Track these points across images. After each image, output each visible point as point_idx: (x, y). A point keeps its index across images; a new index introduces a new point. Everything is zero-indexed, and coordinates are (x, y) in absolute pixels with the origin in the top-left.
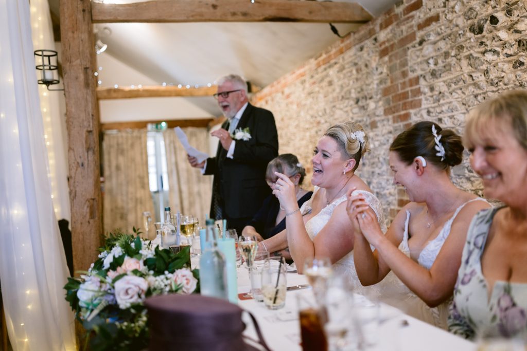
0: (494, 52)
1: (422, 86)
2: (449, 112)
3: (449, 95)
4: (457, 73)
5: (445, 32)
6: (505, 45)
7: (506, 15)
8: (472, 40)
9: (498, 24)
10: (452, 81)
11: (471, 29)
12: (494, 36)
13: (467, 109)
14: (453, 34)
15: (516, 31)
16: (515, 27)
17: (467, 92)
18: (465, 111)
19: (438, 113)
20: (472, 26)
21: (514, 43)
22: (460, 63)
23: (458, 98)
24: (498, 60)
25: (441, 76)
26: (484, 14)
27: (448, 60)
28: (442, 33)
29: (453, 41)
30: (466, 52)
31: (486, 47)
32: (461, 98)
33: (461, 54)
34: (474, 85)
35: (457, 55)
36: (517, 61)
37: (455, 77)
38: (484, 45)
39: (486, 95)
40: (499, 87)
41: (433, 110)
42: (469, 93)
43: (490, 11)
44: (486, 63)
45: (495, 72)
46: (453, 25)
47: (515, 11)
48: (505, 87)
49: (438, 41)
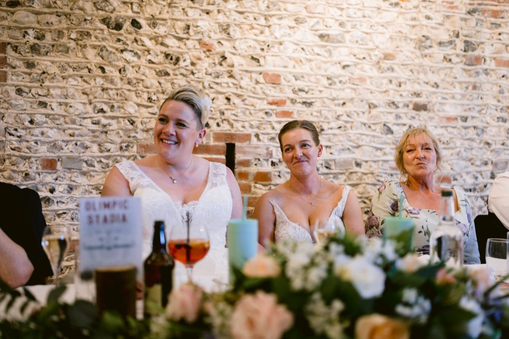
0: (135, 54)
1: (9, 57)
2: (61, 98)
3: (61, 79)
4: (77, 58)
5: (62, 9)
6: (148, 51)
7: (149, 25)
8: (105, 33)
9: (141, 30)
10: (68, 64)
11: (104, 21)
12: (138, 40)
13: (91, 100)
14: (75, 16)
15: (162, 44)
16: (162, 40)
17: (92, 83)
18: (86, 101)
19: (40, 95)
20: (107, 18)
21: (159, 53)
22: (84, 50)
23: (77, 85)
24: (139, 63)
25: (49, 54)
26: (123, 14)
27: (62, 41)
28: (56, 7)
29: (73, 22)
30: (95, 41)
31: (124, 46)
32: (82, 86)
33: (85, 41)
34: (103, 77)
35: (78, 40)
36: (163, 70)
37: (74, 62)
38: (121, 43)
39: (119, 92)
40: (139, 88)
41: (27, 90)
42: (96, 84)
43: (130, 13)
44: (123, 60)
45: (134, 73)
46: (77, 6)
47: (161, 26)
48: (145, 90)
49: (45, 13)
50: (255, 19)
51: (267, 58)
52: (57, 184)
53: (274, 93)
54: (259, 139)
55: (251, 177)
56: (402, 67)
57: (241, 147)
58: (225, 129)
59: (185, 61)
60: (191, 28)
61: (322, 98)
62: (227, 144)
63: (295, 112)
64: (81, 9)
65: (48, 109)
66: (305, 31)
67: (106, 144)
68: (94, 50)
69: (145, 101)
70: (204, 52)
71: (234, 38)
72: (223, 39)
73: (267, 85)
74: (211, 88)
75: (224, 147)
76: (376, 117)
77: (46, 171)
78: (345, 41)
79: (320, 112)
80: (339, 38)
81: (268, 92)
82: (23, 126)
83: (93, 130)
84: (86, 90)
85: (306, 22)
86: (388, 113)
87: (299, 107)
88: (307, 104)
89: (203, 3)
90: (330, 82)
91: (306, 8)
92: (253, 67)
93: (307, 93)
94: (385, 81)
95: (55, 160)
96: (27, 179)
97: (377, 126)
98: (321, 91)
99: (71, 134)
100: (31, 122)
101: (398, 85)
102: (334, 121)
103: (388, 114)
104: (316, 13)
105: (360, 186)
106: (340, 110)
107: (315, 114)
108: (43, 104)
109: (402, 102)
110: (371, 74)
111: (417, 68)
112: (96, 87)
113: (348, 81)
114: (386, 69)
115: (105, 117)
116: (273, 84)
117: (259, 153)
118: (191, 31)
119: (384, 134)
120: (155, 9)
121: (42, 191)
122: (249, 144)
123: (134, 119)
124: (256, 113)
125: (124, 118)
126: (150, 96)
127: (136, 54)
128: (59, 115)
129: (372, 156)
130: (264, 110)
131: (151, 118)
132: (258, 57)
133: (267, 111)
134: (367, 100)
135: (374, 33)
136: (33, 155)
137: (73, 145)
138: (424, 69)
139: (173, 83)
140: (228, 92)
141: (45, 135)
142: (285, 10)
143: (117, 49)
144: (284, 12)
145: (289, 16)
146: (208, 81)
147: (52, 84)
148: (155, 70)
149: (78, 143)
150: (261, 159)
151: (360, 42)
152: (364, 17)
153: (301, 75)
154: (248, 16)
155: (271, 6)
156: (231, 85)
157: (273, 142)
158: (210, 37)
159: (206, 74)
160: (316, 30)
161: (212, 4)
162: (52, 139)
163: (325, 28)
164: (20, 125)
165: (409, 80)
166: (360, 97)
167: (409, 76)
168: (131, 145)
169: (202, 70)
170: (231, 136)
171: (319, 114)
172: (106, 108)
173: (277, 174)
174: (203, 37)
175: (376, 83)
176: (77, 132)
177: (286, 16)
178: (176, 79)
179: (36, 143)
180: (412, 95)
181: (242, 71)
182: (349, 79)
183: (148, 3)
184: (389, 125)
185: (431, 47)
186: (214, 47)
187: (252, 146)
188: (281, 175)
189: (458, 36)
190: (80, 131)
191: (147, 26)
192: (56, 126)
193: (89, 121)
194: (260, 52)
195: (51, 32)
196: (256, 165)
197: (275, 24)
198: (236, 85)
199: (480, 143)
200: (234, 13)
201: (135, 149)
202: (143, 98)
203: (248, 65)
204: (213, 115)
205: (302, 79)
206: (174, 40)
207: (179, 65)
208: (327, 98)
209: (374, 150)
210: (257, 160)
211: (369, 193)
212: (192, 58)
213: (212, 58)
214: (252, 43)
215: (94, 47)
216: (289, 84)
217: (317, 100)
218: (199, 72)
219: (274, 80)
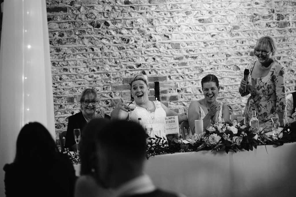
2: (74, 66)
4: (80, 45)
5: (71, 19)
6: (114, 37)
7: (113, 23)
8: (93, 30)
9: (110, 26)
10: (76, 48)
11: (91, 24)
12: (108, 32)
13: (88, 66)
14: (77, 23)
15: (120, 33)
16: (120, 31)
17: (88, 56)
18: (86, 66)
19: (63, 65)
20: (93, 22)
21: (119, 38)
22: (83, 40)
23: (81, 59)
24: (110, 44)
25: (66, 44)
26: (100, 19)
27: (72, 36)
28: (68, 19)
29: (77, 26)
30: (88, 35)
31: (102, 36)
32: (83, 59)
33: (83, 35)
34: (93, 53)
35: (79, 35)
36: (122, 47)
37: (79, 47)
38: (100, 34)
39: (101, 60)
40: (110, 57)
41: (57, 63)
42: (90, 57)
43: (103, 18)
44: (102, 44)
45: (107, 50)
46: (78, 17)
47: (119, 23)
48: (113, 58)
49: (63, 23)
50: (165, 14)
51: (173, 35)
52: (74, 110)
53: (177, 54)
54: (170, 78)
55: (168, 99)
56: (243, 32)
57: (162, 83)
58: (153, 75)
59: (132, 41)
60: (134, 23)
61: (201, 54)
62: (155, 82)
63: (188, 63)
64: (80, 19)
65: (68, 72)
66: (191, 18)
67: (97, 87)
68: (87, 39)
69: (113, 63)
70: (141, 35)
71: (155, 26)
72: (150, 27)
73: (173, 49)
74: (145, 54)
75: (153, 84)
76: (231, 61)
77: (69, 103)
78: (212, 21)
79: (201, 61)
80: (209, 20)
81: (174, 53)
82: (57, 81)
83: (90, 81)
84: (85, 61)
85: (191, 13)
86: (236, 58)
87: (190, 59)
88: (194, 58)
89: (139, 9)
90: (205, 44)
91: (191, 5)
92: (165, 40)
93: (193, 52)
94: (235, 41)
95: (73, 98)
96: (61, 108)
97: (231, 66)
98: (201, 50)
99: (80, 84)
100: (61, 79)
101: (242, 43)
102: (208, 66)
103: (237, 60)
104: (197, 8)
105: (223, 99)
106: (211, 59)
107: (198, 62)
108: (66, 70)
109: (244, 52)
110: (227, 38)
111: (251, 32)
112: (90, 59)
113: (215, 43)
114: (235, 35)
115: (95, 74)
116: (176, 48)
117: (171, 86)
118: (134, 24)
119: (235, 70)
120: (115, 14)
121: (68, 114)
122: (166, 81)
123: (109, 73)
124: (168, 65)
125: (104, 73)
126: (116, 61)
127: (108, 39)
128: (73, 74)
129: (229, 83)
130: (172, 63)
131: (117, 72)
132: (168, 35)
133: (174, 63)
134: (225, 53)
135: (227, 15)
136: (63, 96)
137: (81, 89)
138: (255, 33)
139: (126, 53)
140: (154, 55)
141: (67, 85)
142: (180, 8)
143: (98, 38)
144: (180, 9)
145: (183, 11)
146: (144, 50)
147: (69, 59)
148: (117, 47)
149: (83, 88)
150: (172, 89)
151: (220, 21)
152: (222, 7)
153: (190, 42)
154: (162, 14)
155: (173, 7)
156: (155, 51)
157: (177, 79)
158: (143, 27)
159: (142, 47)
160: (197, 17)
161: (144, 9)
162: (71, 87)
163: (202, 15)
164: (55, 81)
165: (247, 39)
166: (222, 51)
167: (247, 37)
168: (109, 87)
169: (140, 45)
170: (157, 78)
171: (200, 63)
172: (95, 69)
173: (181, 96)
174: (140, 27)
175: (230, 43)
176: (82, 82)
177: (181, 11)
178: (128, 51)
179: (64, 90)
180: (249, 48)
181: (160, 43)
182: (215, 42)
183: (111, 12)
184: (238, 65)
185: (259, 19)
186: (145, 32)
187: (167, 82)
188: (182, 96)
189: (273, 12)
190: (83, 82)
191: (112, 24)
192: (72, 80)
193: (87, 76)
194: (169, 32)
195: (66, 32)
196: (170, 92)
197: (175, 16)
198: (158, 51)
199: (288, 71)
200: (154, 13)
201: (110, 89)
202: (113, 62)
203: (163, 40)
204: (147, 68)
205: (191, 45)
206: (126, 30)
207: (129, 43)
208: (204, 53)
209: (230, 79)
210: (170, 90)
211: (228, 102)
212: (135, 39)
213: (145, 38)
214: (164, 27)
215: (87, 38)
216: (184, 48)
217: (199, 55)
218: (139, 46)
219: (177, 46)
